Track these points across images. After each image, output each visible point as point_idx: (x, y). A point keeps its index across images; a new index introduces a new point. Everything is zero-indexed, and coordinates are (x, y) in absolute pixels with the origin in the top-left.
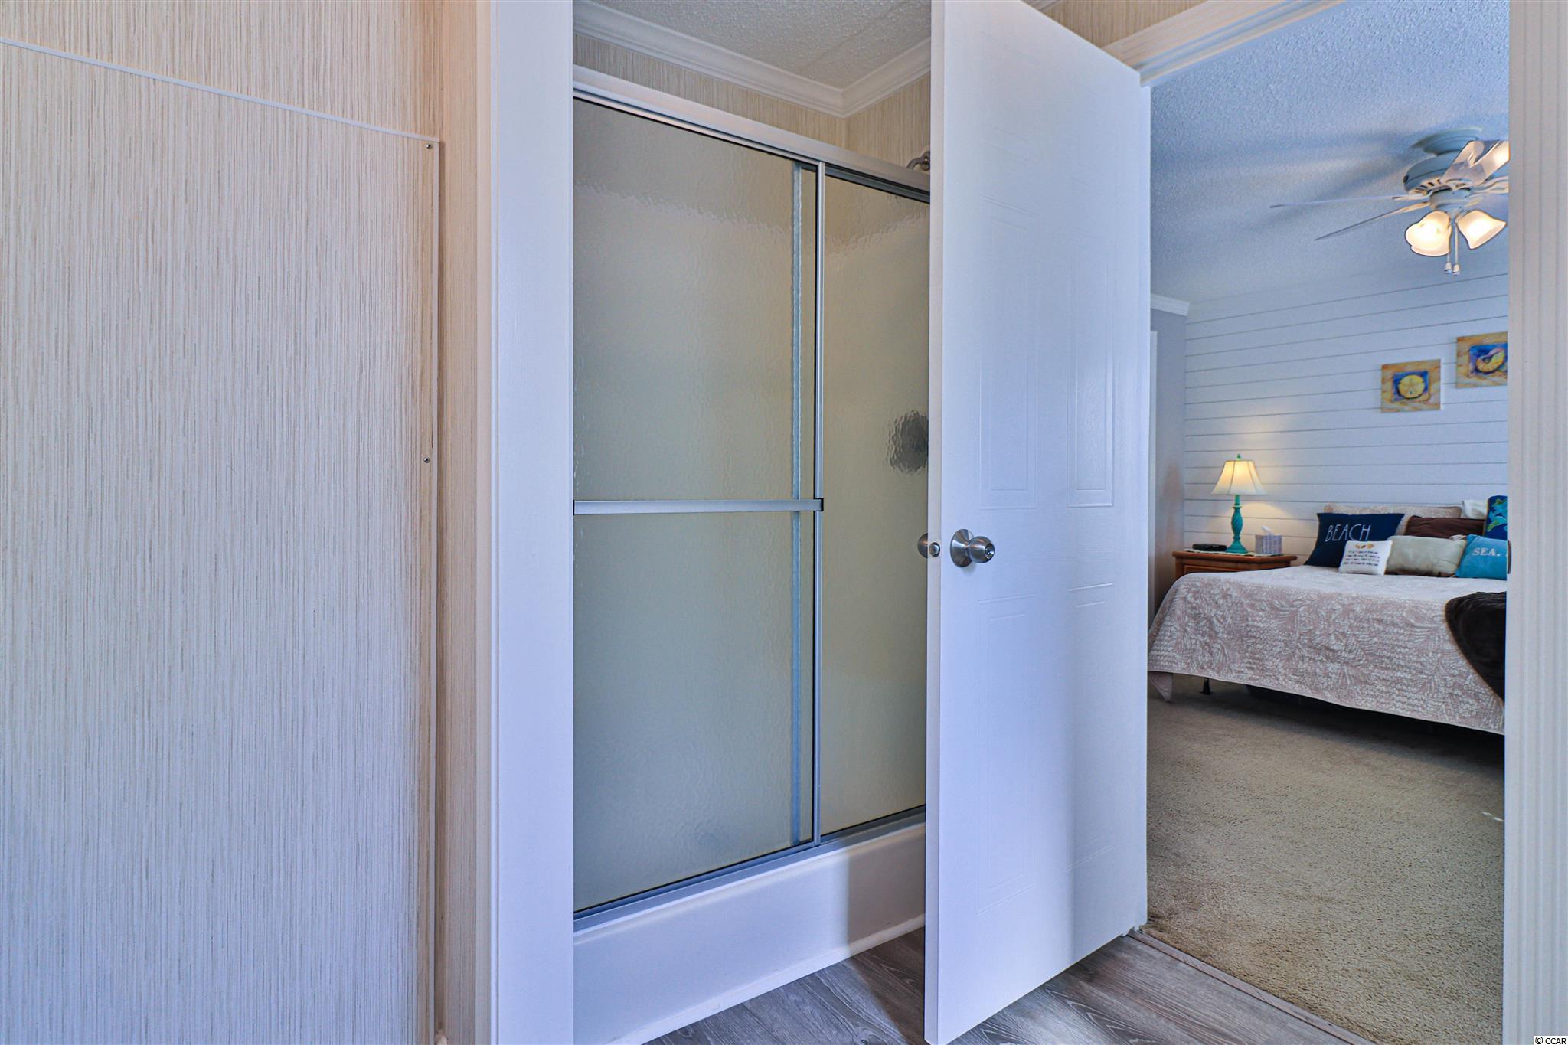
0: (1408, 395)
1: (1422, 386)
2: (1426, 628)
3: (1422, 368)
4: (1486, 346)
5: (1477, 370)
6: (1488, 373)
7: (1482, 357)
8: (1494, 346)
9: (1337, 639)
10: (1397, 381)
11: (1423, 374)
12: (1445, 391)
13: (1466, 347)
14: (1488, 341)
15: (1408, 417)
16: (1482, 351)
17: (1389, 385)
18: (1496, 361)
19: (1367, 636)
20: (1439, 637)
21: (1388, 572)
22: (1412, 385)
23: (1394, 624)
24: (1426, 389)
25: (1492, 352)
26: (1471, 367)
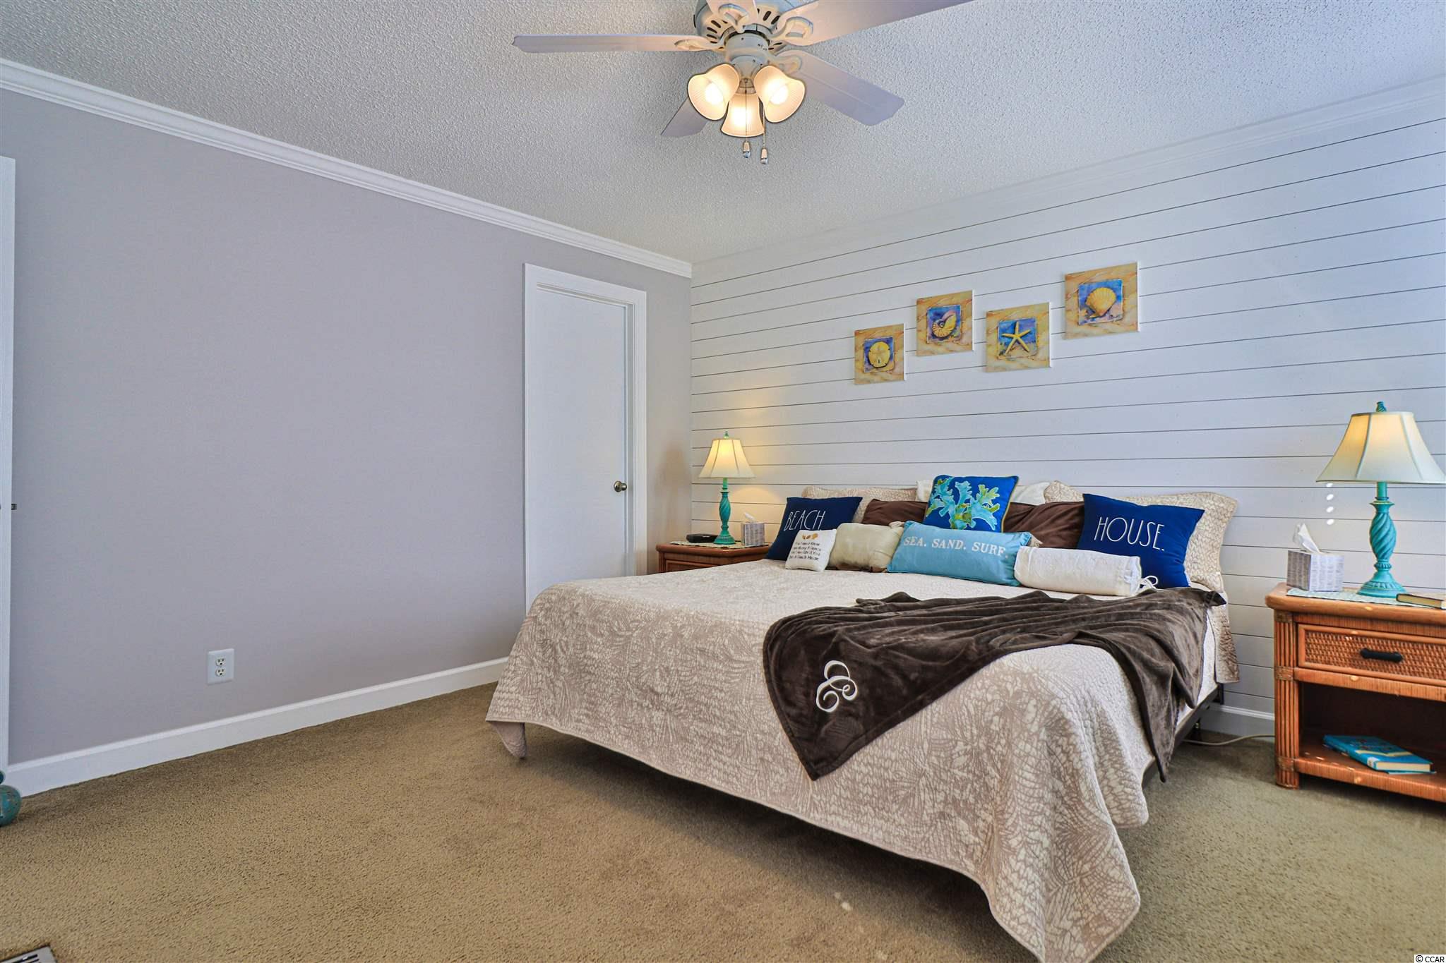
0: (877, 365)
1: (888, 354)
2: (743, 662)
3: (888, 334)
4: (941, 308)
5: (933, 336)
6: (943, 339)
7: (937, 321)
8: (948, 309)
9: (662, 677)
10: (867, 349)
11: (888, 341)
12: (908, 360)
13: (924, 308)
14: (942, 303)
15: (878, 387)
16: (937, 315)
17: (861, 352)
18: (951, 323)
19: (688, 674)
20: (754, 676)
21: (830, 567)
22: (880, 353)
23: (715, 657)
24: (891, 358)
25: (946, 316)
26: (929, 334)
